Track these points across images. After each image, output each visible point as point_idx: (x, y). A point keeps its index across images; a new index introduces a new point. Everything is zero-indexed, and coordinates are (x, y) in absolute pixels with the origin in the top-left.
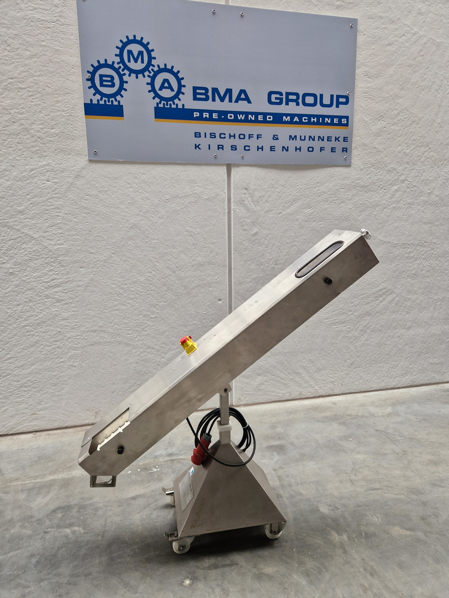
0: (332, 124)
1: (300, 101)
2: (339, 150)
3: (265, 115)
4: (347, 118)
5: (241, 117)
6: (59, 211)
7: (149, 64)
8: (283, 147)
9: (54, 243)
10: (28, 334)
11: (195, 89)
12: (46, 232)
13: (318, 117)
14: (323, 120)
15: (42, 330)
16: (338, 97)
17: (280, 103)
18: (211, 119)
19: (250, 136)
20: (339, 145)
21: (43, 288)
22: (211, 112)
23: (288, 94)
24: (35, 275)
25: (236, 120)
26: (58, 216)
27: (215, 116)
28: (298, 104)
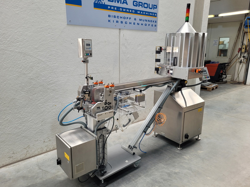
0: (152, 16)
1: (143, 6)
2: (154, 26)
3: (132, 10)
4: (156, 13)
5: (124, 10)
6: (54, 48)
8: (138, 23)
9: (52, 63)
10: (40, 107)
12: (48, 58)
13: (148, 12)
14: (150, 14)
15: (46, 105)
16: (154, 5)
17: (137, 6)
18: (114, 10)
19: (127, 18)
20: (154, 24)
21: (46, 85)
22: (114, 7)
23: (139, 2)
24: (43, 79)
25: (122, 11)
26: (54, 50)
27: (115, 9)
28: (142, 7)
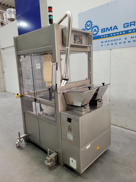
3: (122, 32)
7: (92, 26)
8: (129, 41)
11: (102, 29)
17: (128, 27)
19: (117, 40)
22: (106, 35)
23: (131, 23)
25: (113, 36)
28: (135, 25)
